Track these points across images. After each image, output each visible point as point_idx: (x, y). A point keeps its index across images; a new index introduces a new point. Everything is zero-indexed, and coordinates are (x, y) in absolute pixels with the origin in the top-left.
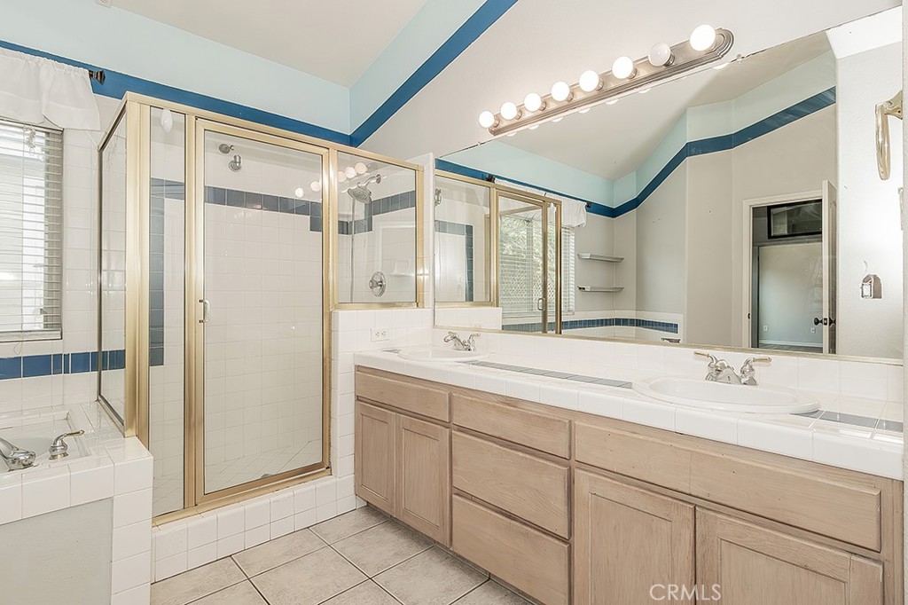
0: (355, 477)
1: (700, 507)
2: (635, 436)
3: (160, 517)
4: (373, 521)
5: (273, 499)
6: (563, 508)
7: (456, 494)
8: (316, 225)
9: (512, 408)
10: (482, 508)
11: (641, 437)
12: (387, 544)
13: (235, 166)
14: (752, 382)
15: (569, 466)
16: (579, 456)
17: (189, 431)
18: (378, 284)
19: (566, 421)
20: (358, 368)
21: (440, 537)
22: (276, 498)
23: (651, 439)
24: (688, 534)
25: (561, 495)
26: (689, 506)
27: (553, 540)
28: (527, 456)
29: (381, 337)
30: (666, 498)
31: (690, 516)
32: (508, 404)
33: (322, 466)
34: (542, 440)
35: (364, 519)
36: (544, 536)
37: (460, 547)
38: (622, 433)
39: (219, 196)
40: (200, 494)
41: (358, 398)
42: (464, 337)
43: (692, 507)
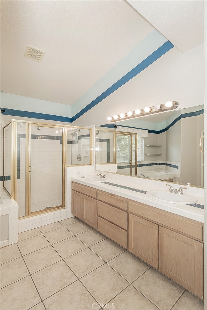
0: (72, 209)
1: (160, 225)
2: (144, 207)
3: (20, 218)
4: (76, 221)
5: (49, 214)
6: (126, 223)
7: (98, 216)
8: (61, 142)
9: (113, 196)
10: (105, 220)
11: (145, 207)
12: (80, 227)
13: (38, 129)
14: (182, 194)
15: (128, 212)
16: (130, 210)
17: (27, 193)
18: (79, 158)
19: (127, 201)
20: (73, 182)
21: (94, 226)
22: (50, 214)
23: (148, 208)
24: (157, 232)
25: (125, 220)
26: (157, 225)
27: (123, 230)
28: (117, 209)
29: (79, 174)
30: (151, 223)
31: (157, 228)
32: (112, 195)
33: (63, 206)
34: (120, 205)
35: (74, 220)
36: (121, 229)
37: (99, 230)
38: (140, 206)
39: (34, 137)
40: (30, 213)
41: (72, 190)
42: (103, 174)
43: (158, 225)
